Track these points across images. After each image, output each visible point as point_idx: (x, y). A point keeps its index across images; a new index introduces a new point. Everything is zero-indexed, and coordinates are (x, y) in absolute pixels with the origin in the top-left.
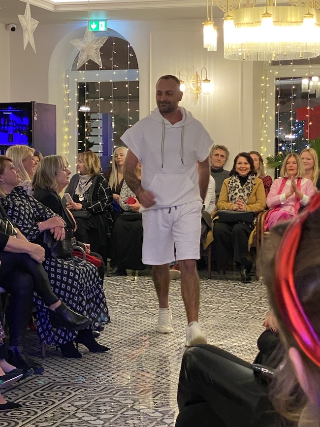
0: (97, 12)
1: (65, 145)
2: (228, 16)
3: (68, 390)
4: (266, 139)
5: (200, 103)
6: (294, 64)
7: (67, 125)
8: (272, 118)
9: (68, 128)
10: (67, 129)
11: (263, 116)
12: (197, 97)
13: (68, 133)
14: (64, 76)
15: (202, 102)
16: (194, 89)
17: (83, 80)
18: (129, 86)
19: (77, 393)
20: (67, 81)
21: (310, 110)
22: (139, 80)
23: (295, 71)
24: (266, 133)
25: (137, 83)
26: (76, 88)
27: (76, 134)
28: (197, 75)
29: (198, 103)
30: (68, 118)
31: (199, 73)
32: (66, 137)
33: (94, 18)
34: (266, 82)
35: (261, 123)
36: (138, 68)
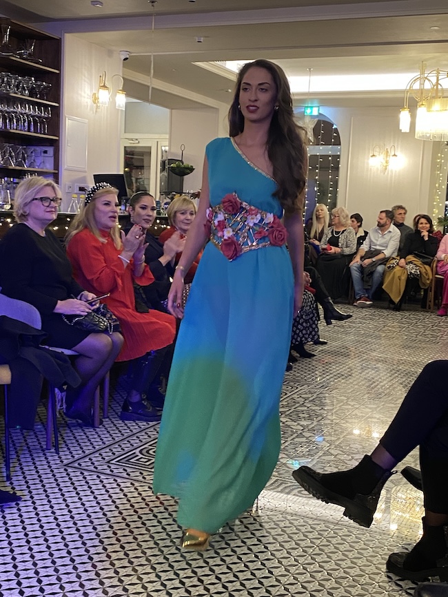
0: (312, 100)
2: (422, 105)
3: (296, 385)
4: (439, 203)
5: (388, 173)
8: (444, 187)
11: (437, 185)
12: (386, 169)
15: (390, 173)
16: (385, 162)
18: (332, 158)
19: (302, 388)
22: (340, 154)
25: (339, 156)
28: (387, 152)
29: (386, 173)
31: (389, 150)
33: (309, 105)
34: (441, 158)
35: (435, 191)
36: (339, 144)
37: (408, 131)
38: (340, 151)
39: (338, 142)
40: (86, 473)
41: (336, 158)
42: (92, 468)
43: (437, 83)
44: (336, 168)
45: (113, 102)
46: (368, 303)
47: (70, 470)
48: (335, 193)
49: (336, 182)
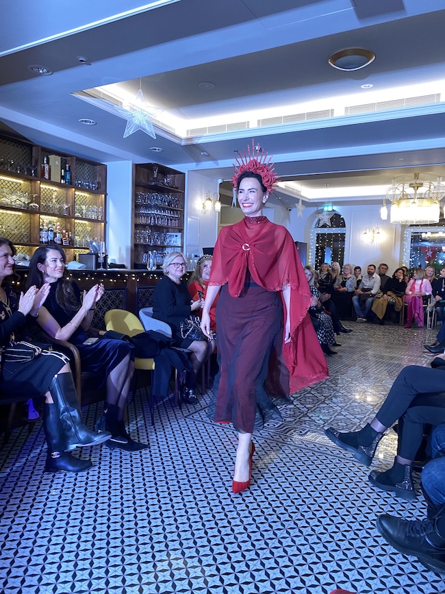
0: (328, 202)
2: (394, 204)
8: (409, 251)
9: (312, 253)
11: (405, 250)
12: (373, 241)
17: (319, 232)
23: (420, 229)
24: (406, 258)
29: (373, 244)
32: (311, 257)
33: (327, 205)
34: (407, 234)
35: (403, 253)
36: (345, 227)
37: (386, 219)
39: (344, 226)
40: (196, 422)
42: (200, 419)
43: (403, 191)
44: (343, 240)
45: (214, 208)
46: (364, 320)
47: (187, 420)
48: (342, 255)
49: (343, 249)
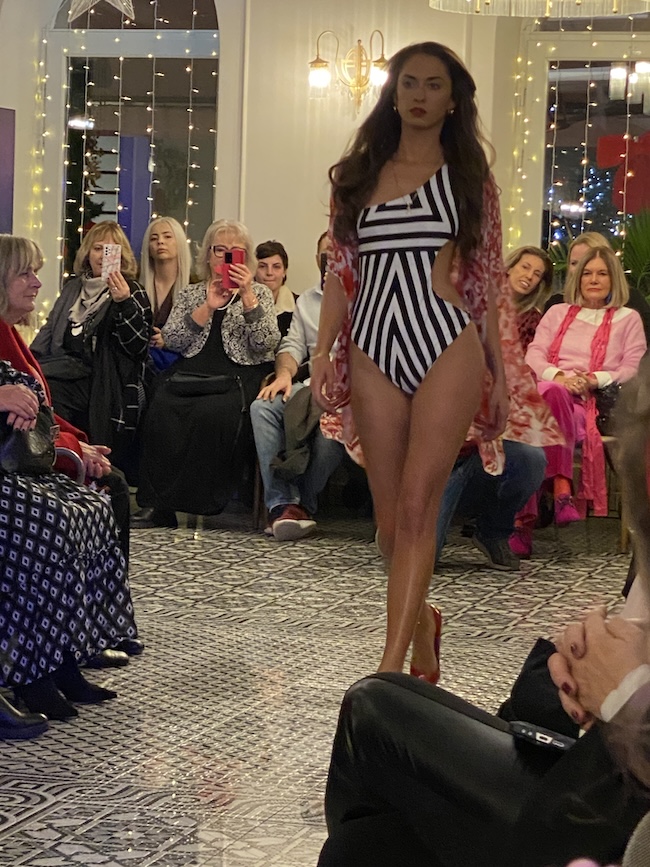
1: (33, 209)
3: (40, 791)
4: (523, 208)
6: (593, 30)
7: (40, 159)
8: (537, 159)
9: (44, 167)
10: (39, 171)
11: (515, 153)
12: (359, 102)
13: (43, 180)
14: (35, 40)
16: (352, 81)
17: (83, 50)
18: (195, 68)
19: (60, 798)
20: (44, 53)
21: (631, 141)
22: (218, 55)
23: (596, 46)
24: (522, 194)
25: (214, 64)
26: (64, 71)
27: (61, 181)
28: (361, 49)
29: (360, 116)
30: (42, 143)
31: (365, 45)
32: (36, 189)
34: (526, 71)
35: (510, 170)
36: (216, 27)
38: (216, 45)
39: (210, 21)
41: (207, 69)
44: (208, 102)
46: (305, 524)
48: (207, 177)
49: (209, 146)
